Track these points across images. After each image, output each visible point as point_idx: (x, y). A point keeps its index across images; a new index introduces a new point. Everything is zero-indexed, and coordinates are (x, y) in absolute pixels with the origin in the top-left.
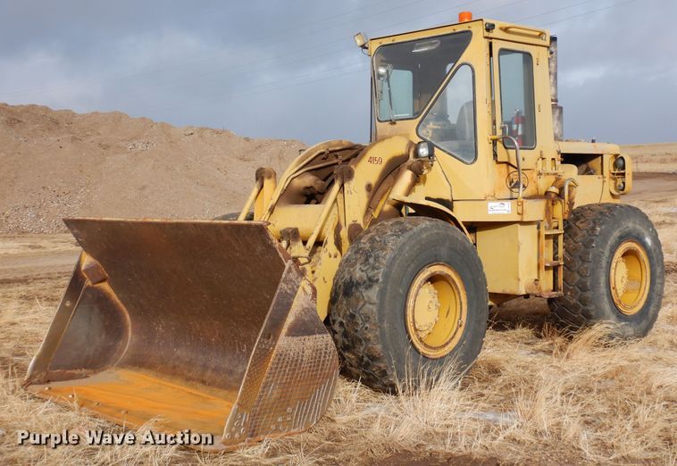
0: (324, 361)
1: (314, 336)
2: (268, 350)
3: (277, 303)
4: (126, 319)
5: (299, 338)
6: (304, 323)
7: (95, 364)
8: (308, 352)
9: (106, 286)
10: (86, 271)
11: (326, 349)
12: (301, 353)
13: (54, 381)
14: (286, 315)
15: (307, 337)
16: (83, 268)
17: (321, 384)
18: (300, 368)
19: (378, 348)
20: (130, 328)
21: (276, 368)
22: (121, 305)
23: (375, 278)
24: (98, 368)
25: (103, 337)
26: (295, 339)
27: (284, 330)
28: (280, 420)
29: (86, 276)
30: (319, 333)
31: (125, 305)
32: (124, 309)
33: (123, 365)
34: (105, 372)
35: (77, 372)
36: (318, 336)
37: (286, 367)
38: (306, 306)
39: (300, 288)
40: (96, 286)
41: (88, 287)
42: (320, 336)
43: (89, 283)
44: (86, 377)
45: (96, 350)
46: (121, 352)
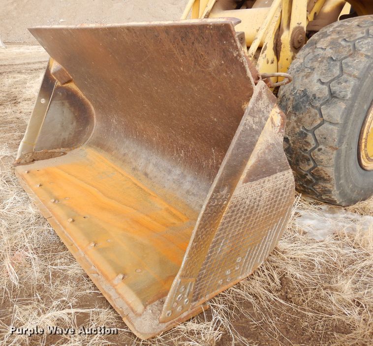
0: (281, 199)
1: (274, 176)
2: (221, 205)
3: (239, 145)
4: (91, 110)
5: (258, 182)
6: (267, 163)
7: (70, 144)
8: (265, 195)
9: (72, 86)
10: (55, 74)
11: (285, 186)
12: (258, 199)
13: (37, 160)
14: (247, 158)
15: (267, 179)
16: (52, 71)
17: (274, 224)
18: (255, 215)
19: (330, 171)
20: (95, 116)
21: (229, 222)
22: (86, 100)
23: (342, 94)
24: (73, 147)
25: (75, 124)
26: (254, 183)
27: (243, 176)
28: (228, 272)
29: (55, 78)
30: (281, 171)
31: (89, 99)
32: (90, 103)
33: (90, 145)
34: (78, 149)
35: (57, 150)
36: (279, 174)
37: (240, 217)
38: (271, 141)
39: (269, 120)
40: (64, 86)
41: (58, 88)
42: (281, 174)
43: (58, 83)
44: (65, 154)
45: (70, 134)
46: (89, 134)
